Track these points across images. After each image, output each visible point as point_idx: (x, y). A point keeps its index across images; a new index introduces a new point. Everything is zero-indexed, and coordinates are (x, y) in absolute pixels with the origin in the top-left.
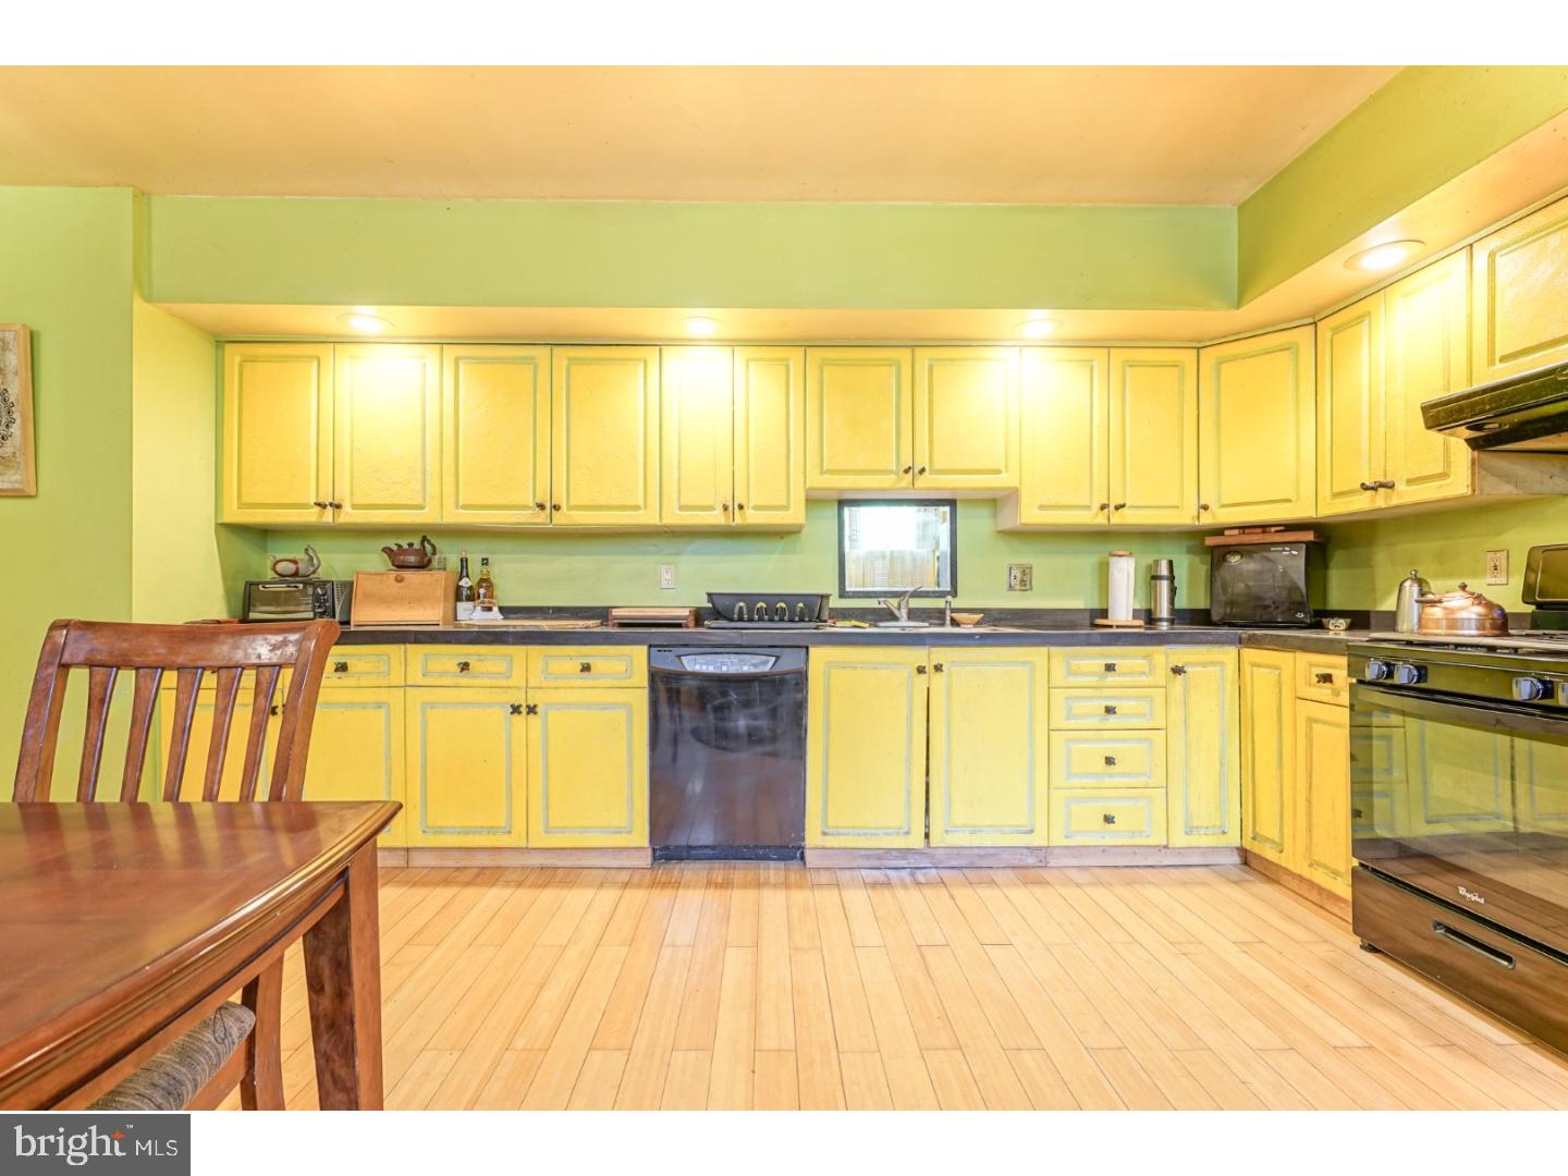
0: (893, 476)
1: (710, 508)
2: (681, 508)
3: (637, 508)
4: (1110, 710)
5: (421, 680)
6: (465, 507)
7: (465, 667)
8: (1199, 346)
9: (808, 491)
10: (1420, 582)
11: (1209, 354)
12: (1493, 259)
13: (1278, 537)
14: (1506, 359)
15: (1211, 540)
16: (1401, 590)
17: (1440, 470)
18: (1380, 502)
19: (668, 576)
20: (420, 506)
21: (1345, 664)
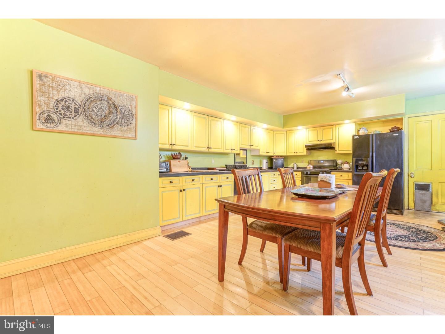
0: (248, 146)
1: (229, 150)
2: (226, 149)
3: (220, 149)
4: (274, 181)
5: (205, 182)
6: (195, 147)
7: (212, 179)
8: (273, 131)
9: (240, 148)
10: (296, 164)
11: (275, 132)
12: (308, 131)
13: (281, 157)
14: (310, 141)
15: (272, 158)
16: (294, 164)
17: (303, 151)
18: (295, 154)
19: (213, 161)
20: (188, 146)
21: (300, 172)
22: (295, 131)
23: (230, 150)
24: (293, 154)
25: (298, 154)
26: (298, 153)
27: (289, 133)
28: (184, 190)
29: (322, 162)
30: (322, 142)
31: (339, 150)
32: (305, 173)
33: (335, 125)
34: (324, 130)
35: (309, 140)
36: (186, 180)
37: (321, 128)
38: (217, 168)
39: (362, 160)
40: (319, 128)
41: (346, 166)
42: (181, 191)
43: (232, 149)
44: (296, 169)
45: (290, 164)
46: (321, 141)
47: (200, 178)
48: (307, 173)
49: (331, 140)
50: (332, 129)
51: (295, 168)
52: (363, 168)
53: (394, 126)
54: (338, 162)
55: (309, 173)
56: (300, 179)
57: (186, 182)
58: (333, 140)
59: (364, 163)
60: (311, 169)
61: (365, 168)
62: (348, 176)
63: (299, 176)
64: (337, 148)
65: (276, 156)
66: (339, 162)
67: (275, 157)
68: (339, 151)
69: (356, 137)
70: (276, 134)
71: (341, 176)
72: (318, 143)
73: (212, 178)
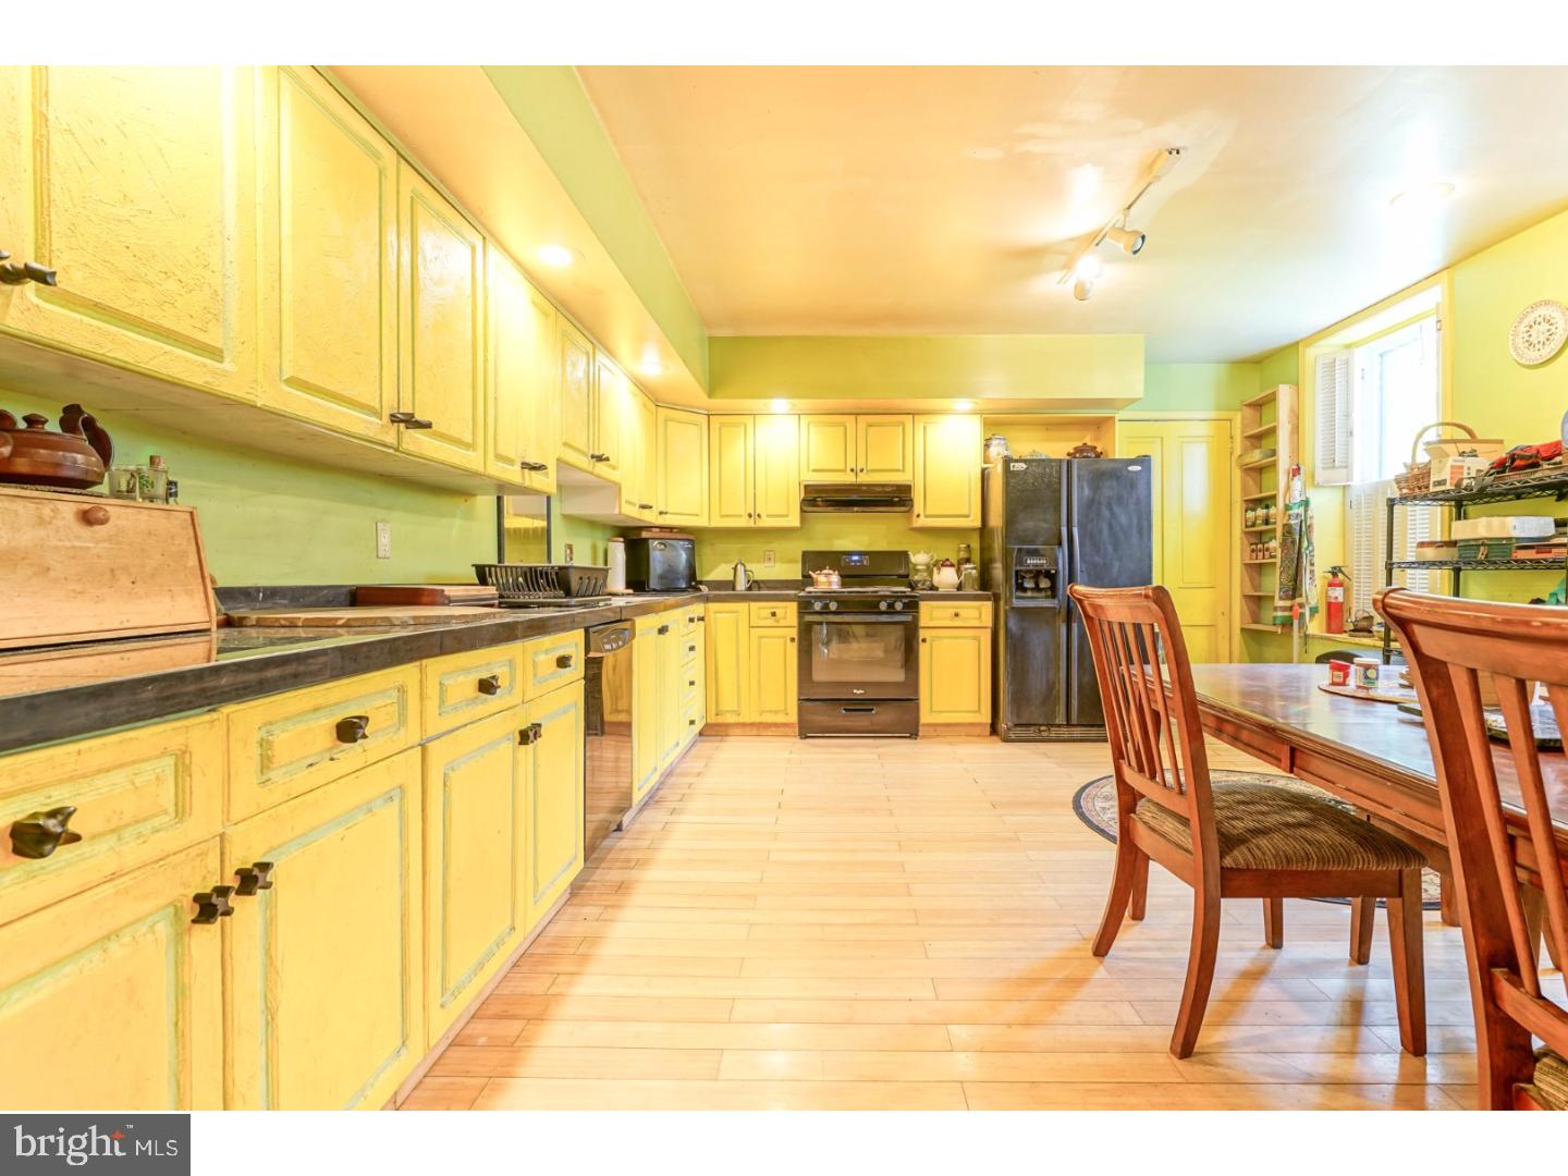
0: (586, 460)
2: (498, 457)
6: (293, 384)
7: (485, 686)
8: (657, 404)
9: (558, 460)
10: (743, 565)
11: (663, 413)
12: (809, 424)
13: (679, 536)
14: (814, 471)
15: (644, 535)
16: (735, 569)
17: (785, 513)
18: (751, 524)
19: (384, 540)
20: (216, 354)
21: (794, 605)
22: (749, 420)
23: (518, 467)
24: (743, 523)
25: (766, 522)
26: (763, 517)
27: (722, 425)
28: (250, 880)
29: (855, 558)
30: (864, 479)
31: (928, 513)
32: (818, 606)
33: (913, 414)
34: (871, 430)
35: (811, 468)
36: (265, 744)
37: (859, 417)
38: (450, 591)
39: (1035, 553)
40: (854, 417)
41: (947, 578)
42: (208, 908)
43: (532, 460)
44: (743, 588)
45: (712, 569)
46: (860, 475)
47: (402, 690)
48: (826, 606)
49: (898, 470)
50: (901, 428)
51: (741, 586)
52: (1037, 584)
53: (1079, 444)
54: (913, 559)
55: (833, 606)
56: (794, 633)
57: (266, 763)
58: (903, 471)
59: (1042, 565)
60: (835, 587)
61: (1044, 583)
62: (980, 617)
63: (782, 623)
64: (918, 507)
65: (662, 528)
66: (919, 559)
67: (655, 533)
68: (926, 516)
69: (1016, 464)
70: (666, 421)
71: (957, 615)
72: (849, 479)
73: (485, 675)
